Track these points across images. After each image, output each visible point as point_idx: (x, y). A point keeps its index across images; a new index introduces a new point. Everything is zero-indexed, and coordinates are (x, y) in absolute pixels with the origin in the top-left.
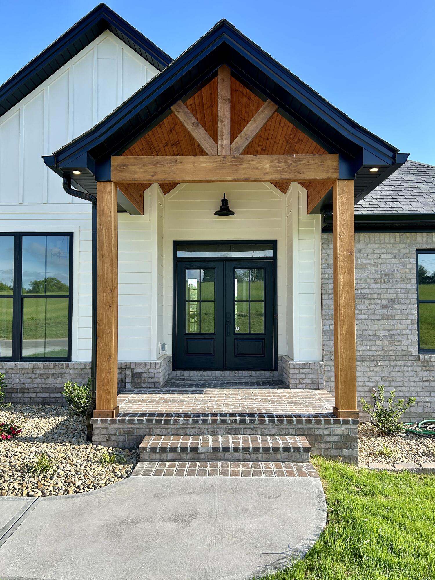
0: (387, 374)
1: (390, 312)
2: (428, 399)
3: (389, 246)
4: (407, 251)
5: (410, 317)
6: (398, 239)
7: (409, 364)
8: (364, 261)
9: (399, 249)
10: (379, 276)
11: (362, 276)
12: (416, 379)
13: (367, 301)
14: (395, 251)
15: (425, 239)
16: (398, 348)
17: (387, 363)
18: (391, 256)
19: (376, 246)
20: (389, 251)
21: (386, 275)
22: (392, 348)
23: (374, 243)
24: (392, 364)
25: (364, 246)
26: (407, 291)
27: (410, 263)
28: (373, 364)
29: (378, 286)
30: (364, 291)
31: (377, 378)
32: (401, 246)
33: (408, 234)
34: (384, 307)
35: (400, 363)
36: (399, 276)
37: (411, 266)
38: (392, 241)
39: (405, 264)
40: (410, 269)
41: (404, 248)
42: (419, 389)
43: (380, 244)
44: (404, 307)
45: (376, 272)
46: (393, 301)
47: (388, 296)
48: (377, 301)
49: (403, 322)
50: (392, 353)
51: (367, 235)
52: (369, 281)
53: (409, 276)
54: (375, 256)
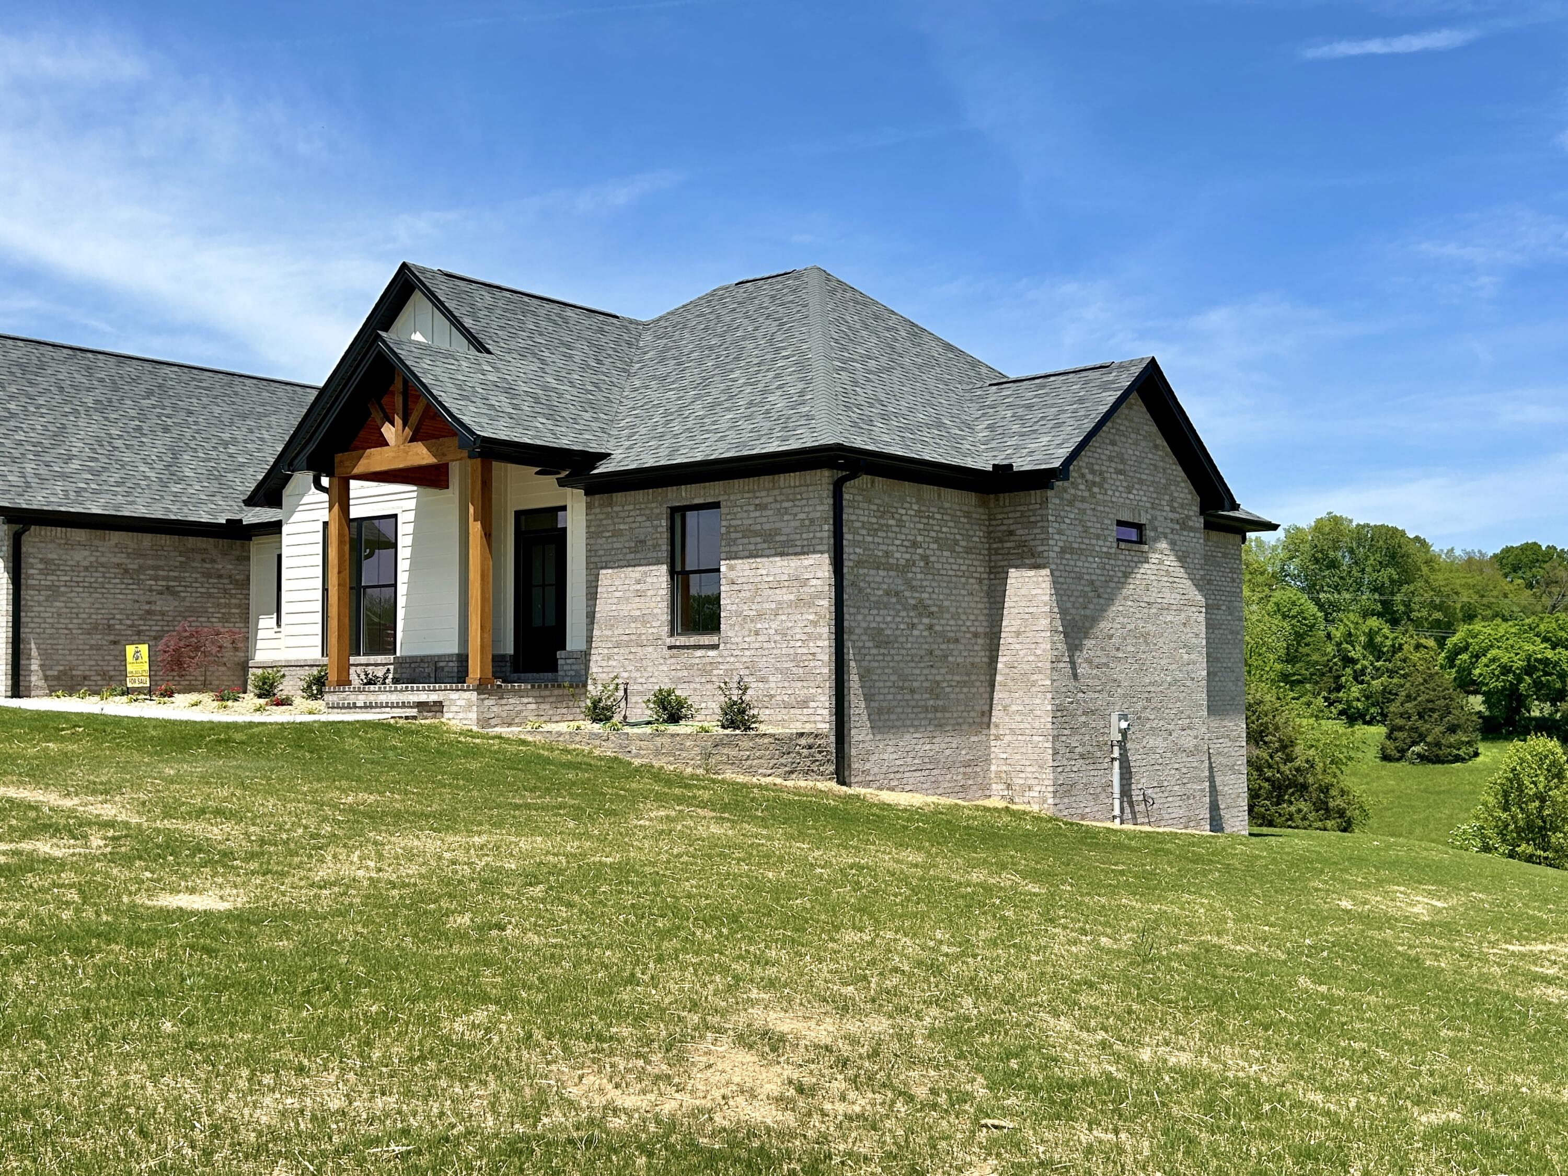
1: (643, 587)
3: (642, 506)
4: (658, 511)
5: (660, 592)
6: (650, 497)
7: (659, 650)
8: (622, 527)
9: (652, 509)
10: (633, 544)
11: (618, 545)
12: (665, 668)
14: (648, 512)
15: (675, 495)
16: (650, 631)
17: (639, 649)
18: (644, 518)
19: (631, 507)
20: (643, 512)
21: (640, 542)
22: (644, 631)
23: (630, 504)
24: (644, 650)
25: (621, 509)
26: (658, 560)
27: (661, 526)
28: (627, 651)
29: (632, 556)
31: (630, 668)
32: (653, 505)
33: (660, 490)
35: (650, 649)
36: (650, 543)
38: (646, 500)
39: (657, 527)
41: (659, 507)
43: (635, 504)
44: (655, 580)
45: (631, 539)
46: (645, 574)
49: (654, 599)
50: (643, 637)
51: (623, 494)
52: (625, 551)
53: (660, 542)
54: (631, 519)
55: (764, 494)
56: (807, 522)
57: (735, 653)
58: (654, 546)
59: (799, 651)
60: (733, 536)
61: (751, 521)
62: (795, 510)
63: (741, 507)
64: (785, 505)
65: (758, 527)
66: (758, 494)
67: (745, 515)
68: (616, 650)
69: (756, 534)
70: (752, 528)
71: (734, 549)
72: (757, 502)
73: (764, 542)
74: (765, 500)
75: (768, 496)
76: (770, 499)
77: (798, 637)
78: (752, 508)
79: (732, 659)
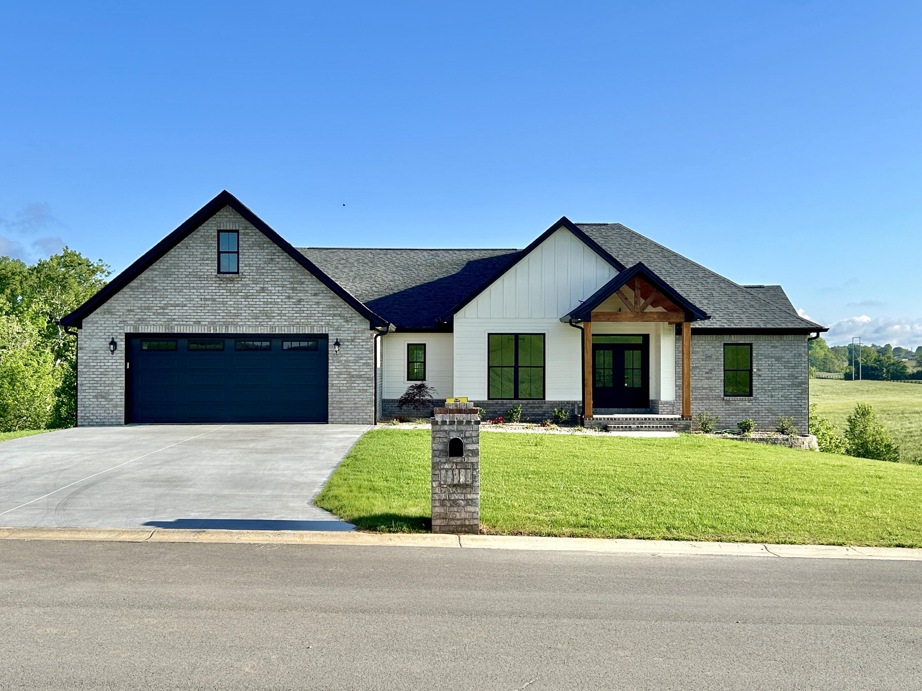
0: (708, 407)
1: (710, 375)
2: (728, 419)
3: (710, 342)
4: (719, 344)
5: (720, 378)
6: (714, 338)
7: (719, 402)
8: (697, 350)
10: (704, 357)
11: (696, 357)
12: (723, 409)
13: (698, 370)
14: (713, 344)
15: (728, 339)
16: (714, 394)
17: (708, 401)
18: (711, 347)
19: (703, 342)
20: (710, 344)
21: (708, 357)
22: (711, 394)
23: (702, 340)
24: (711, 401)
25: (697, 342)
26: (718, 365)
28: (700, 401)
29: (704, 362)
30: (697, 365)
31: (702, 409)
32: (716, 342)
33: (720, 336)
34: (707, 373)
35: (714, 401)
36: (714, 357)
37: (721, 352)
38: (712, 339)
39: (718, 351)
40: (720, 354)
42: (724, 414)
43: (705, 341)
44: (717, 373)
45: (703, 355)
46: (711, 370)
47: (709, 368)
48: (703, 370)
49: (717, 381)
50: (710, 396)
51: (699, 336)
52: (699, 360)
53: (720, 357)
54: (703, 347)
55: (775, 342)
56: (797, 355)
57: (761, 404)
58: (716, 359)
59: (793, 404)
60: (759, 357)
61: (769, 352)
62: (791, 350)
63: (764, 346)
64: (787, 347)
65: (773, 355)
66: (773, 342)
67: (766, 349)
69: (772, 357)
70: (770, 355)
71: (760, 362)
72: (772, 345)
73: (776, 361)
74: (777, 344)
76: (779, 344)
77: (793, 398)
78: (770, 347)
79: (759, 406)
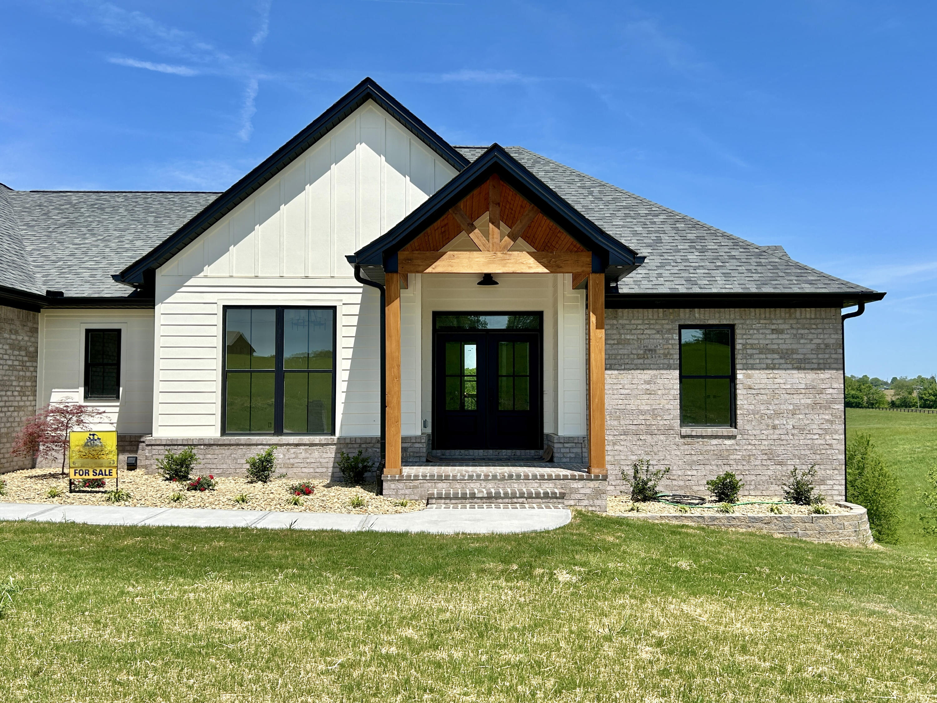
0: (649, 448)
1: (653, 387)
2: (689, 473)
3: (652, 322)
4: (670, 327)
5: (673, 392)
6: (661, 315)
7: (672, 437)
8: (628, 337)
9: (662, 325)
10: (642, 352)
11: (625, 352)
12: (678, 453)
13: (630, 376)
14: (657, 327)
15: (687, 316)
16: (661, 423)
17: (649, 437)
18: (654, 332)
19: (640, 322)
20: (652, 327)
21: (649, 350)
22: (655, 422)
23: (638, 319)
24: (655, 437)
25: (627, 322)
26: (669, 366)
27: (673, 339)
29: (641, 361)
30: (627, 366)
32: (663, 322)
33: (671, 310)
34: (646, 382)
35: (662, 437)
36: (662, 352)
37: (673, 342)
38: (656, 317)
39: (668, 339)
40: (672, 344)
41: (667, 324)
42: (681, 463)
43: (643, 320)
44: (667, 382)
45: (639, 348)
46: (656, 376)
47: (652, 372)
48: (640, 376)
49: (666, 397)
50: (654, 427)
51: (630, 310)
52: (632, 356)
53: (672, 352)
54: (639, 332)
55: (780, 321)
56: (822, 346)
57: (753, 442)
58: (665, 355)
59: (816, 442)
60: (749, 351)
61: (767, 342)
62: (810, 336)
63: (758, 330)
64: (802, 331)
65: (776, 347)
66: (774, 322)
67: (761, 336)
68: (622, 437)
69: (773, 351)
70: (769, 347)
71: (751, 361)
72: (773, 327)
73: (781, 358)
74: (781, 327)
75: (785, 323)
76: (787, 326)
77: (815, 432)
78: (769, 331)
79: (750, 447)
